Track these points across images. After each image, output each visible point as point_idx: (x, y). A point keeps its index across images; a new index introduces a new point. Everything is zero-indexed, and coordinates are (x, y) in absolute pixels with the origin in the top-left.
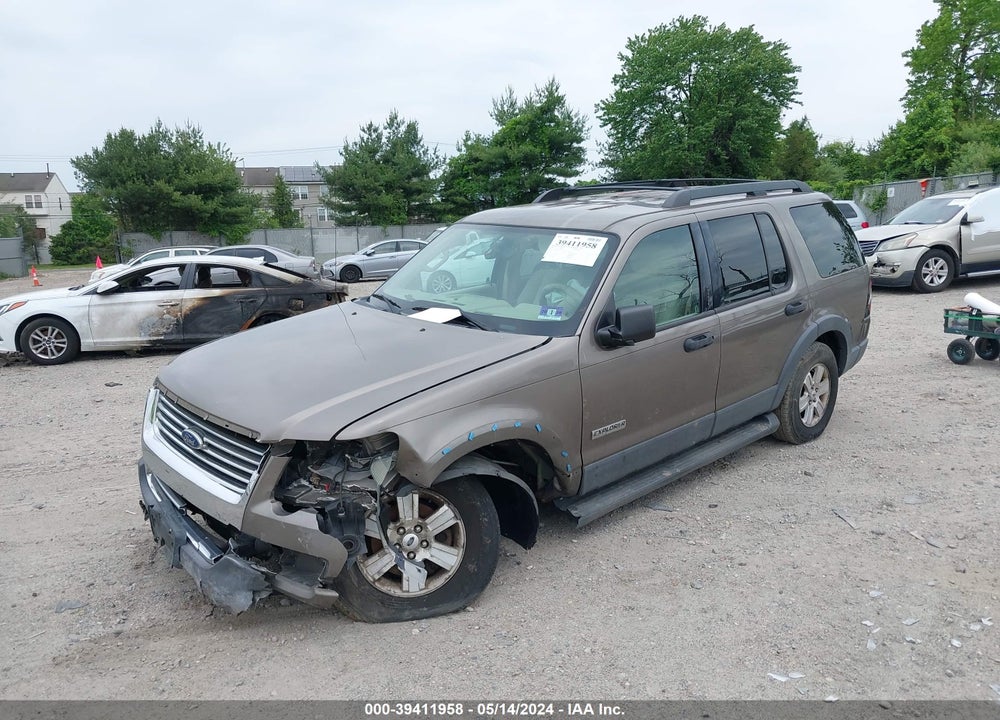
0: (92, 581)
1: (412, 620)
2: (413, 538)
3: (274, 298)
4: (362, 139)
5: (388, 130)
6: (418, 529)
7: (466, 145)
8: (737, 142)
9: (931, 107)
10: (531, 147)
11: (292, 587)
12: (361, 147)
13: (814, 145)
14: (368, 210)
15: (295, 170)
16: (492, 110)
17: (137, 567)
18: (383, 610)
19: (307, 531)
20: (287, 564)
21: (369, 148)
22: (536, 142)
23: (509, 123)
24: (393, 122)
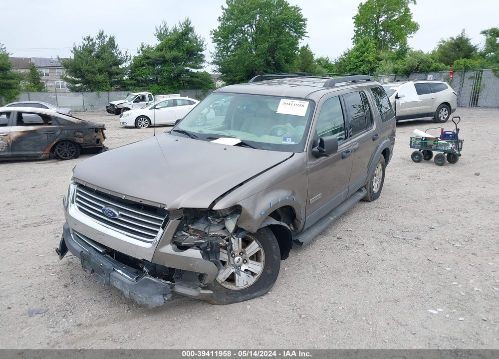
0: (42, 297)
1: (243, 301)
2: (239, 259)
3: (66, 132)
4: (84, 44)
5: (98, 40)
6: (242, 254)
7: (142, 50)
8: (278, 55)
9: (365, 43)
10: (177, 53)
11: (185, 290)
12: (83, 48)
13: (312, 58)
14: (89, 83)
15: (40, 60)
16: (155, 33)
17: (66, 286)
18: (228, 297)
19: (196, 259)
20: (177, 278)
21: (88, 50)
22: (178, 49)
23: (165, 40)
24: (101, 36)
